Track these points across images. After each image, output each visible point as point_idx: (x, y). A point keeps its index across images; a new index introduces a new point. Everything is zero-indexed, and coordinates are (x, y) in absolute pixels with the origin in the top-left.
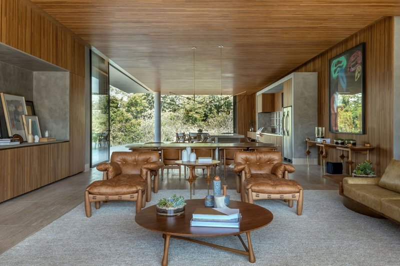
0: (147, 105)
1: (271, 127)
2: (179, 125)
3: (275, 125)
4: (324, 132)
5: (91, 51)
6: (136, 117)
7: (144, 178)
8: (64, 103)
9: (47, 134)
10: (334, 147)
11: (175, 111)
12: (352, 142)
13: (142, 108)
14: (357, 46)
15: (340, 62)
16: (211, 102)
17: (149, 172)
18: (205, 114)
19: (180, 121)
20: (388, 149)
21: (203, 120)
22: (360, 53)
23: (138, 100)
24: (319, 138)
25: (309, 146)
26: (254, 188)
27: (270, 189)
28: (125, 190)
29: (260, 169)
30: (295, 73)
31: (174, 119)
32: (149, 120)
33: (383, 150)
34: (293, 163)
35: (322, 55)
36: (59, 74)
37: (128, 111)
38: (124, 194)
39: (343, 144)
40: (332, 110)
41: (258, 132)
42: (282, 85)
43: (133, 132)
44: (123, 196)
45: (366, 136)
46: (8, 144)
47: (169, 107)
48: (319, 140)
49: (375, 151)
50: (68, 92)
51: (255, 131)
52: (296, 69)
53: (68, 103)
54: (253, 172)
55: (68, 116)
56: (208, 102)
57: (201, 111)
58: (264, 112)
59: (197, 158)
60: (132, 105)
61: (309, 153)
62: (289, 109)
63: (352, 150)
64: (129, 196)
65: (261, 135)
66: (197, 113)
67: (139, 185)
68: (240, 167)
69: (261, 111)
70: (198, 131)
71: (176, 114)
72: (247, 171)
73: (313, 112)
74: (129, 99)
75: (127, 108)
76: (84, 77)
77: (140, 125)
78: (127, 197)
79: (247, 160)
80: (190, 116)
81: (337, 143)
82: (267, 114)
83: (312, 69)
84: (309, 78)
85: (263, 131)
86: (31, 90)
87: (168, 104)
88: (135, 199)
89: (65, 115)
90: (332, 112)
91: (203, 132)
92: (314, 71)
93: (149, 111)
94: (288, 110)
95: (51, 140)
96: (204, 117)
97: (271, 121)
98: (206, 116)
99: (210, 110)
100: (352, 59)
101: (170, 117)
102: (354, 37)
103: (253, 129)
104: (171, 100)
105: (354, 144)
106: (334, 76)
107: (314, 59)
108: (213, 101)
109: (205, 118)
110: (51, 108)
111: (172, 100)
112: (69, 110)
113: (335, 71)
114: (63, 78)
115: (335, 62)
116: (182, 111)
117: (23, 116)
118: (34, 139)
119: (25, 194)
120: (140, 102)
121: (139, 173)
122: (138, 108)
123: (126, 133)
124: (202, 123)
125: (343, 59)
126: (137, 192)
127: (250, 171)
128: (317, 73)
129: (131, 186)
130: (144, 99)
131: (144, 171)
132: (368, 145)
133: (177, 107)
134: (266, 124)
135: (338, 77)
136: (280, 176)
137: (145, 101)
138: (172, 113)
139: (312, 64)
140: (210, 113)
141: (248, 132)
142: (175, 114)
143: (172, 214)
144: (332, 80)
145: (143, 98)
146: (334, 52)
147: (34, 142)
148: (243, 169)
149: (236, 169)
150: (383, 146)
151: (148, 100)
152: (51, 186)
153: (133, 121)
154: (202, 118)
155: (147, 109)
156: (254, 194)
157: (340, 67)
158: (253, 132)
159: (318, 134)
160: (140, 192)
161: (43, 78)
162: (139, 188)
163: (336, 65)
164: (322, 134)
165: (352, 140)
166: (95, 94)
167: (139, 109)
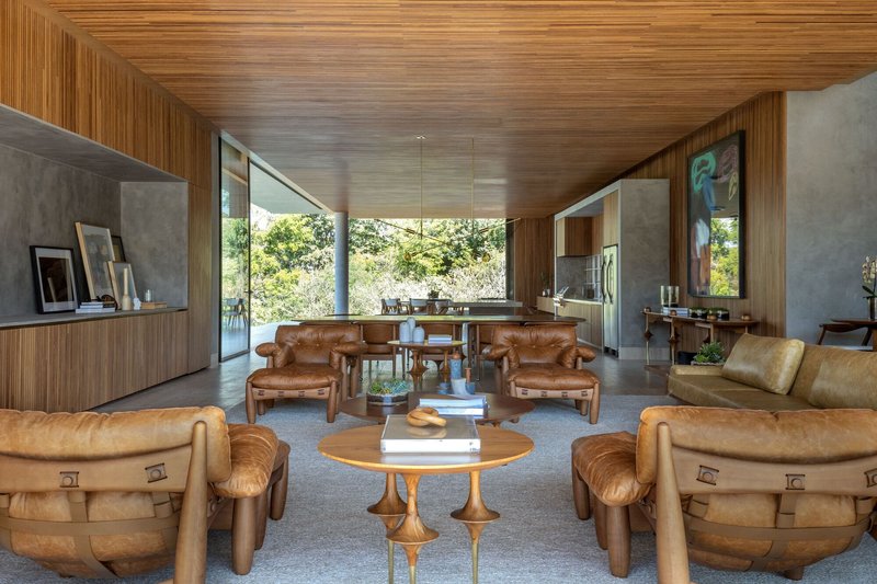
0: (312, 238)
1: (585, 286)
2: (387, 282)
3: (594, 283)
4: (677, 296)
5: (220, 139)
6: (286, 266)
7: (336, 367)
8: (179, 239)
9: (148, 296)
10: (692, 323)
11: (375, 250)
12: (720, 312)
13: (302, 245)
14: (732, 135)
15: (705, 163)
16: (458, 231)
17: (344, 358)
18: (445, 259)
19: (388, 274)
20: (778, 326)
21: (440, 273)
22: (736, 149)
23: (291, 228)
24: (667, 306)
25: (650, 324)
26: (522, 381)
27: (545, 382)
28: (309, 381)
29: (537, 357)
30: (624, 180)
31: (374, 269)
32: (317, 271)
33: (772, 326)
34: (620, 357)
35: (676, 146)
36: (169, 186)
37: (269, 252)
38: (308, 388)
39: (704, 316)
40: (692, 253)
41: (558, 297)
42: (600, 202)
43: (283, 298)
44: (306, 391)
45: (746, 302)
46: (100, 311)
47: (363, 244)
48: (666, 311)
49: (760, 330)
50: (185, 219)
51: (552, 296)
52: (627, 173)
53: (186, 239)
54: (524, 360)
55: (185, 262)
56: (452, 231)
57: (436, 251)
58: (568, 256)
59: (426, 338)
60: (278, 238)
61: (648, 336)
62: (613, 250)
63: (717, 326)
64: (316, 391)
65: (563, 303)
66: (426, 255)
67: (332, 374)
68: (500, 351)
69: (563, 254)
70: (429, 295)
71: (380, 258)
72: (512, 358)
73: (661, 255)
74: (272, 225)
75: (266, 244)
76: (211, 191)
77: (297, 283)
78: (313, 393)
79: (514, 341)
80: (410, 264)
81: (694, 315)
82: (578, 260)
83: (660, 171)
84: (653, 189)
85: (565, 296)
86: (117, 215)
87: (360, 235)
88: (326, 396)
89: (180, 261)
90: (693, 257)
91: (440, 297)
92: (663, 177)
93: (318, 253)
94: (611, 253)
95: (161, 306)
96: (442, 265)
97: (584, 274)
98: (447, 263)
99: (458, 248)
100: (724, 159)
101: (364, 266)
102: (728, 118)
103: (549, 291)
104: (366, 228)
105: (726, 317)
106: (697, 187)
107: (663, 153)
108: (463, 230)
109: (444, 268)
110: (155, 249)
111: (371, 228)
112: (186, 252)
113: (698, 178)
114: (177, 193)
115: (697, 161)
116: (392, 251)
117: (110, 263)
118: (132, 305)
119: (126, 396)
120: (296, 232)
121: (326, 361)
122: (291, 245)
123: (265, 301)
124: (438, 279)
125: (709, 157)
126: (329, 385)
127: (517, 358)
128: (668, 180)
129: (319, 376)
130: (307, 224)
131: (336, 357)
132: (747, 318)
133: (380, 244)
134: (574, 281)
135: (702, 191)
136: (569, 366)
137: (308, 229)
138: (368, 255)
139: (659, 161)
140: (457, 257)
141: (539, 298)
142: (377, 258)
143: (390, 404)
144: (692, 194)
145: (304, 222)
146: (697, 142)
147: (133, 310)
148: (506, 354)
149: (493, 354)
150: (772, 319)
151: (315, 226)
152: (160, 388)
153: (283, 274)
154: (439, 268)
155: (313, 247)
156: (519, 390)
157: (706, 172)
158: (548, 298)
159: (666, 299)
160: (334, 385)
161: (140, 193)
162: (332, 379)
163: (699, 168)
164: (674, 299)
165: (722, 309)
166: (226, 216)
167: (294, 247)
